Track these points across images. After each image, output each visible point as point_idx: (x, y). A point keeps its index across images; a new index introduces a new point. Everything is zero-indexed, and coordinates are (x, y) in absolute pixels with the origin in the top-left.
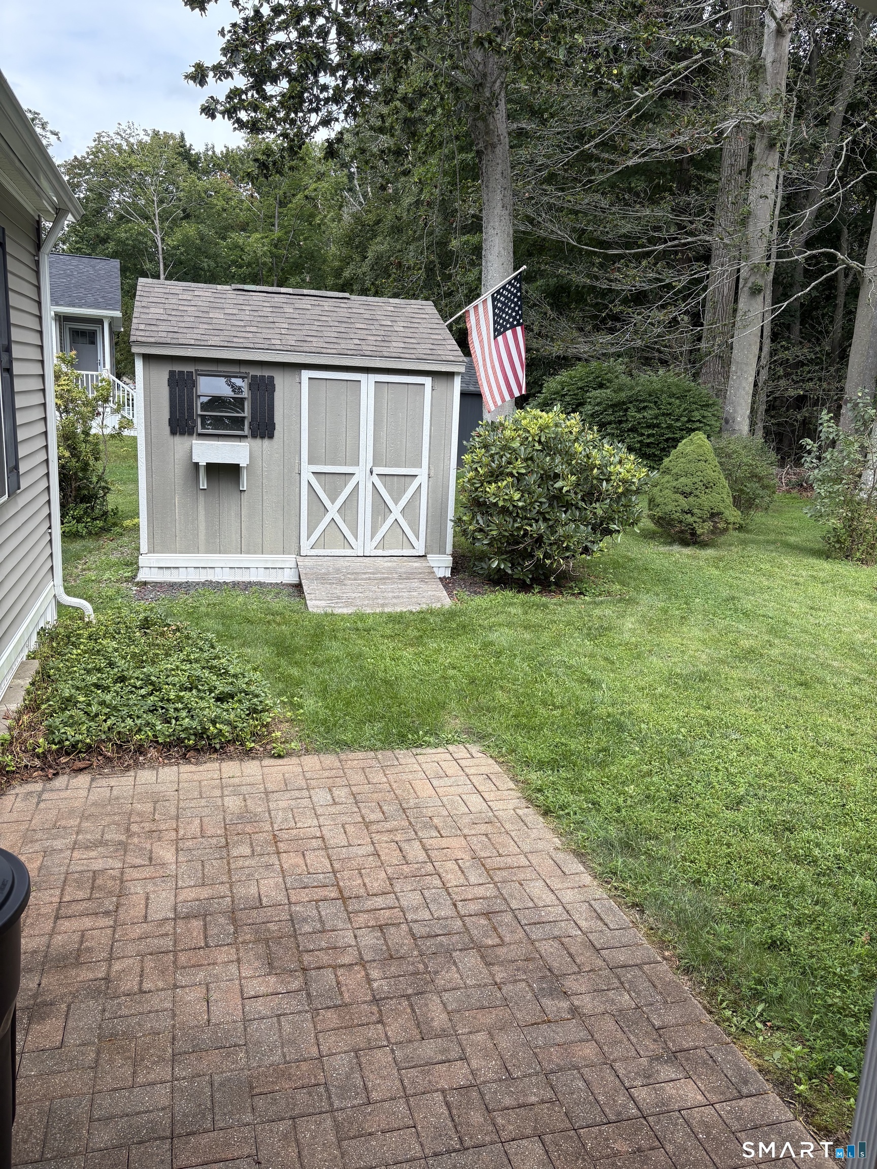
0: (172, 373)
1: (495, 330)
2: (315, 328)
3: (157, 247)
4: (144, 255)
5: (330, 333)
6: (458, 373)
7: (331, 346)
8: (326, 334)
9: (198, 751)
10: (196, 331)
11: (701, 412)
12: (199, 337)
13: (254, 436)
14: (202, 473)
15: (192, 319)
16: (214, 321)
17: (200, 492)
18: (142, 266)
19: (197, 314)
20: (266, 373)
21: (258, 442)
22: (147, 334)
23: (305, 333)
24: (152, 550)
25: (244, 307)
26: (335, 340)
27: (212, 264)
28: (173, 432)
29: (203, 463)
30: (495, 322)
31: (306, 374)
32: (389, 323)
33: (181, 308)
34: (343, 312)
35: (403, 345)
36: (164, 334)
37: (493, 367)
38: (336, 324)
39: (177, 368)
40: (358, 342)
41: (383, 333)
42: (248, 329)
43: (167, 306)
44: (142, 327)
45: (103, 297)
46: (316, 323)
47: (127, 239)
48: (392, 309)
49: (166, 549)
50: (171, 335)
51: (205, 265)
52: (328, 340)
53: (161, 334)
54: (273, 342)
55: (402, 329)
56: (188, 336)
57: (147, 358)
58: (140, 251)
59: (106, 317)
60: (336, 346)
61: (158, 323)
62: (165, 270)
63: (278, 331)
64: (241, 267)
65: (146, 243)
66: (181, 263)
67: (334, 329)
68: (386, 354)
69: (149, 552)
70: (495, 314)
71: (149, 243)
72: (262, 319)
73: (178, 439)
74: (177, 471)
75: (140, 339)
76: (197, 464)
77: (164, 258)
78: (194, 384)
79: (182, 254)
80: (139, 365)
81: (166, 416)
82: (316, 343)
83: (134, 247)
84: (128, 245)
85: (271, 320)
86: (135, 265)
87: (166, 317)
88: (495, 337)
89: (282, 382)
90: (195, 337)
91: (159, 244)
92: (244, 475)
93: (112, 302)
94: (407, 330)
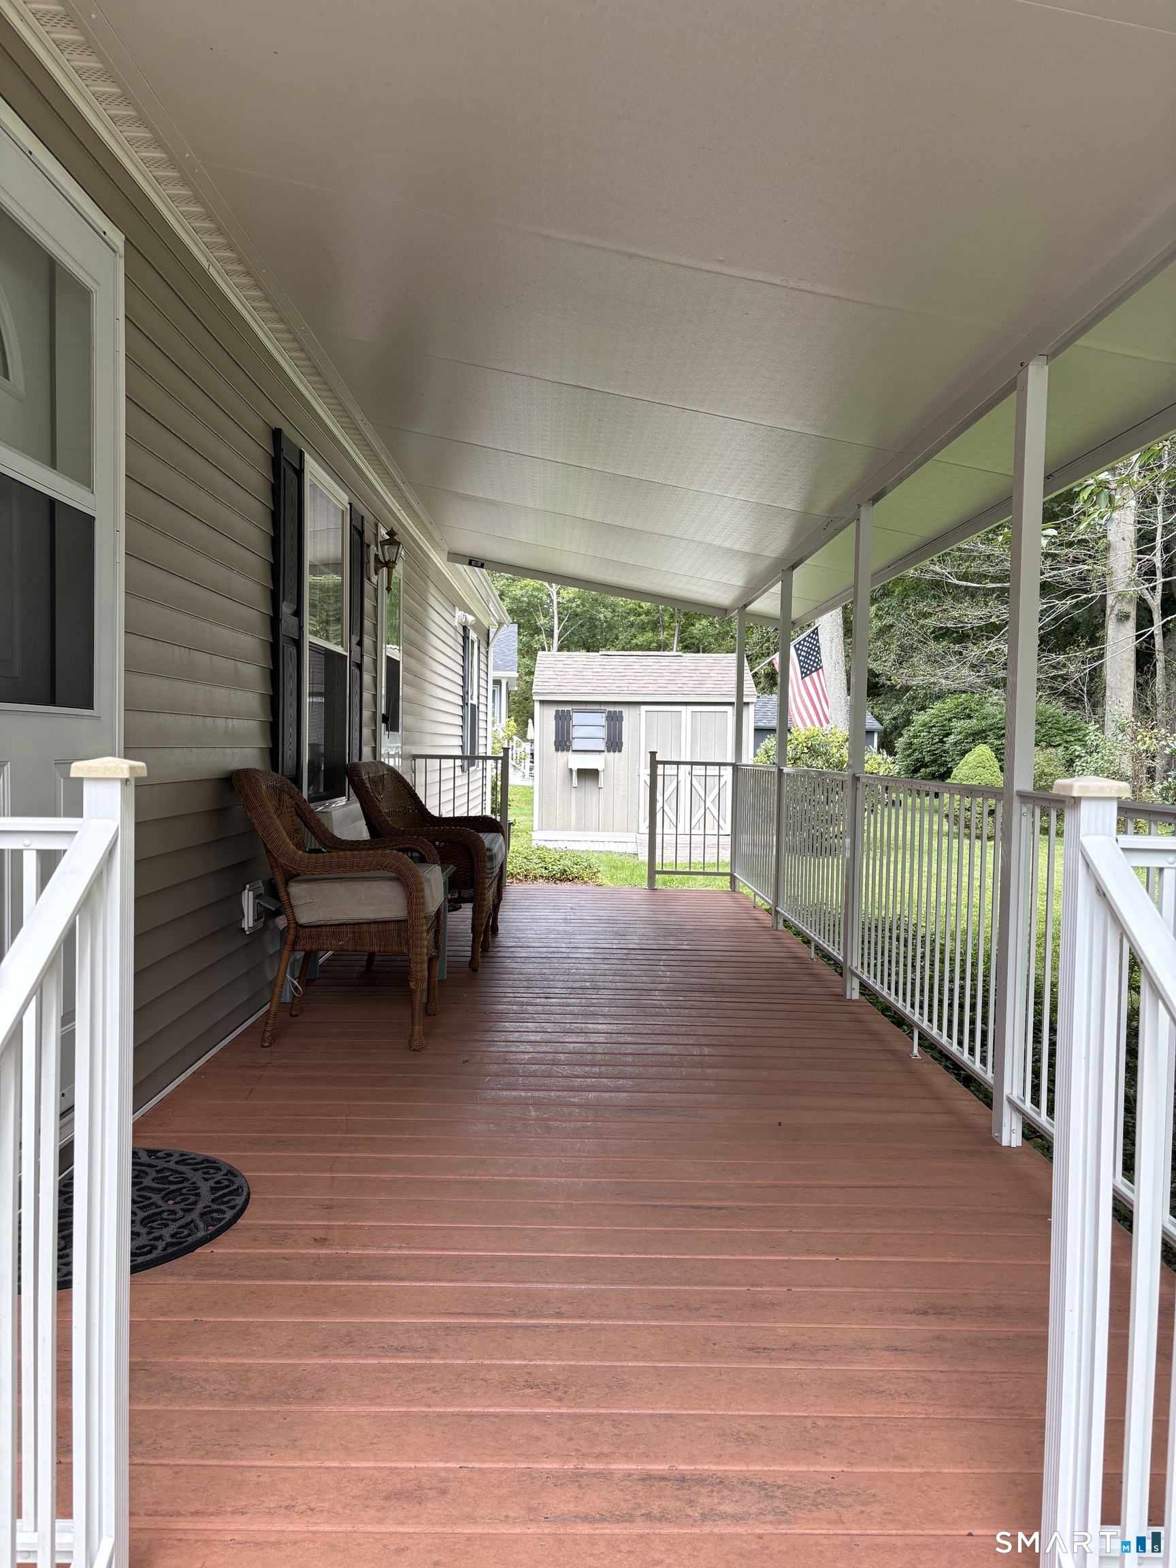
0: (557, 711)
1: (802, 672)
2: (653, 678)
3: (552, 601)
4: (538, 610)
5: (662, 681)
6: (752, 703)
7: (662, 689)
8: (659, 681)
9: (561, 881)
10: (573, 684)
11: (1065, 737)
12: (575, 688)
13: (609, 751)
14: (575, 774)
15: (571, 677)
16: (586, 677)
17: (573, 789)
18: (536, 622)
19: (575, 673)
20: (617, 709)
21: (611, 756)
22: (543, 687)
23: (645, 681)
24: (541, 829)
25: (606, 667)
26: (665, 685)
27: (609, 615)
28: (557, 750)
29: (575, 769)
30: (801, 667)
31: (644, 708)
32: (708, 671)
33: (564, 670)
34: (675, 666)
35: (713, 686)
36: (553, 687)
37: (803, 701)
38: (669, 674)
39: (561, 708)
40: (681, 685)
41: (701, 679)
42: (607, 681)
43: (555, 669)
44: (540, 683)
45: (502, 660)
46: (654, 674)
47: (522, 596)
48: (713, 661)
49: (550, 828)
50: (557, 688)
51: (602, 616)
52: (660, 685)
53: (551, 687)
54: (623, 689)
55: (716, 675)
56: (568, 688)
57: (542, 702)
58: (535, 607)
59: (504, 678)
60: (665, 689)
61: (550, 680)
62: (559, 624)
63: (627, 681)
64: (640, 615)
65: (541, 599)
66: (577, 615)
67: (666, 678)
68: (698, 693)
69: (539, 830)
70: (800, 661)
71: (545, 597)
72: (617, 674)
73: (560, 753)
74: (559, 774)
75: (538, 691)
76: (571, 770)
77: (559, 613)
78: (571, 718)
79: (578, 606)
80: (537, 706)
81: (553, 739)
82: (653, 688)
83: (529, 603)
84: (522, 602)
85: (623, 674)
86: (529, 621)
87: (554, 676)
88: (802, 678)
89: (627, 712)
90: (572, 688)
91: (554, 597)
92: (601, 775)
93: (511, 663)
94: (719, 675)
